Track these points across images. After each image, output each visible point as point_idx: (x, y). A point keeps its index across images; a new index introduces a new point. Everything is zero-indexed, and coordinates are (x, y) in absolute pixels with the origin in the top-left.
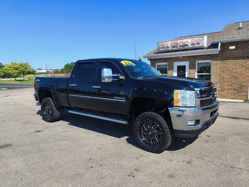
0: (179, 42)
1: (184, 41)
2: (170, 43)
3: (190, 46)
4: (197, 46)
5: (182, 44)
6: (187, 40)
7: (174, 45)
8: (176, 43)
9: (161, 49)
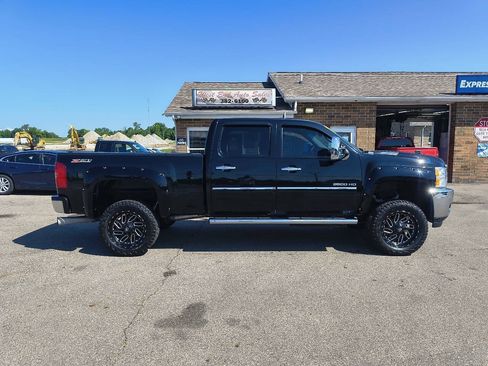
0: (233, 93)
1: (242, 92)
2: (216, 93)
3: (251, 102)
4: (262, 103)
5: (238, 98)
6: (247, 92)
7: (224, 97)
8: (229, 96)
9: (201, 103)
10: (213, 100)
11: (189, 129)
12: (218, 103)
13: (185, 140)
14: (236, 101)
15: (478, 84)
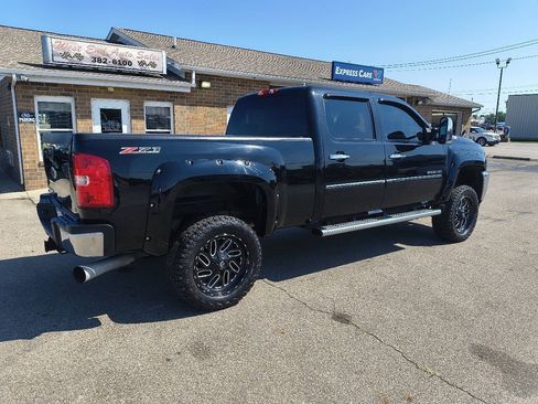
0: (109, 49)
1: (123, 50)
2: (84, 46)
3: (136, 66)
4: (150, 69)
5: (117, 58)
6: (130, 51)
7: (96, 55)
8: (103, 52)
9: (59, 59)
10: (80, 57)
11: (38, 99)
12: (87, 62)
13: (33, 115)
14: (114, 62)
15: (348, 72)
